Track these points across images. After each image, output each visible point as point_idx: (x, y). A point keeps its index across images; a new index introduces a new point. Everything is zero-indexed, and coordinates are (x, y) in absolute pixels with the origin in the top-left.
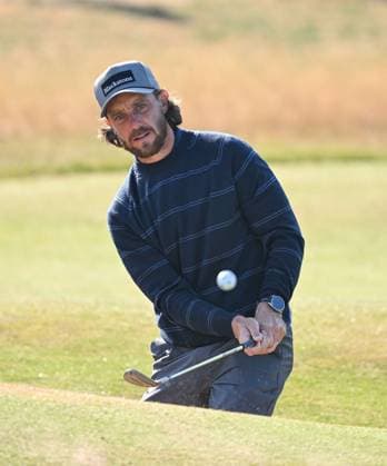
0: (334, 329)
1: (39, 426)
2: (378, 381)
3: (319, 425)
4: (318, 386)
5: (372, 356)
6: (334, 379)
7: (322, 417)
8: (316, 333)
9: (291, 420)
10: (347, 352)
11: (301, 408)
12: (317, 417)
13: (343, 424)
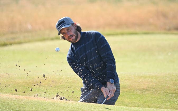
0: (128, 81)
1: (48, 109)
2: (140, 95)
3: (124, 107)
4: (124, 96)
5: (138, 88)
6: (128, 94)
7: (125, 105)
8: (123, 82)
9: (117, 106)
10: (131, 87)
11: (119, 103)
12: (124, 105)
13: (131, 107)
